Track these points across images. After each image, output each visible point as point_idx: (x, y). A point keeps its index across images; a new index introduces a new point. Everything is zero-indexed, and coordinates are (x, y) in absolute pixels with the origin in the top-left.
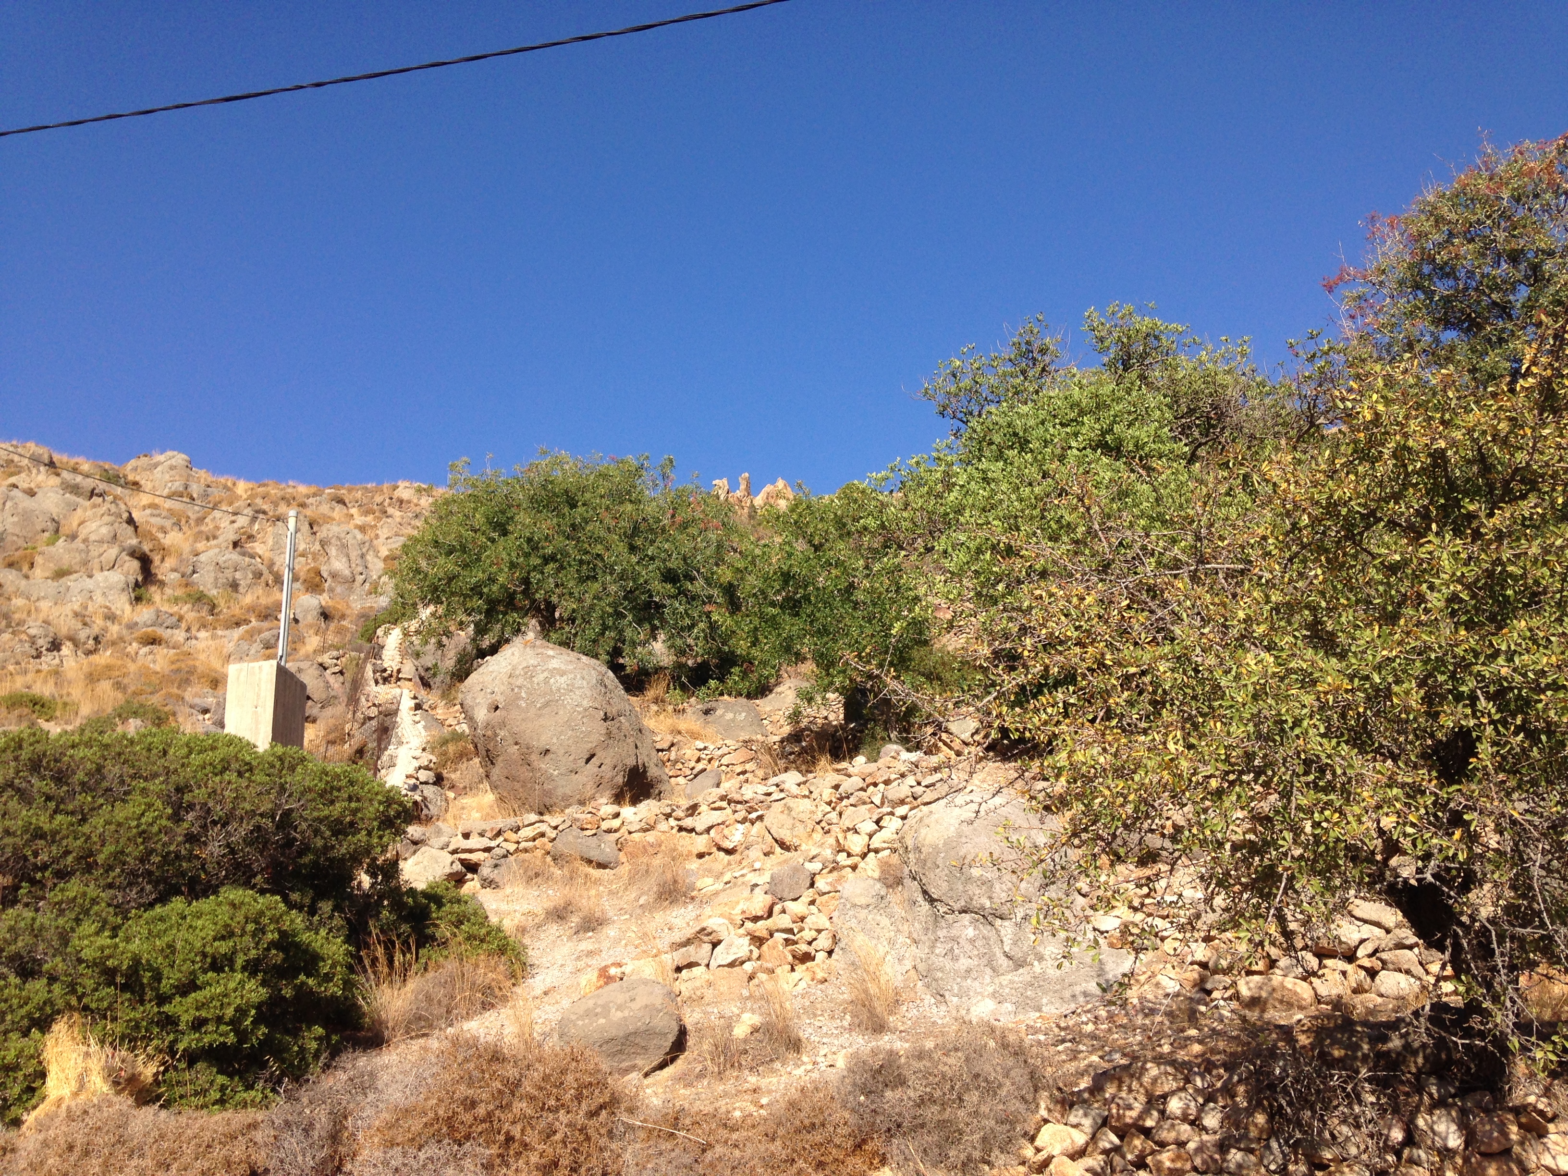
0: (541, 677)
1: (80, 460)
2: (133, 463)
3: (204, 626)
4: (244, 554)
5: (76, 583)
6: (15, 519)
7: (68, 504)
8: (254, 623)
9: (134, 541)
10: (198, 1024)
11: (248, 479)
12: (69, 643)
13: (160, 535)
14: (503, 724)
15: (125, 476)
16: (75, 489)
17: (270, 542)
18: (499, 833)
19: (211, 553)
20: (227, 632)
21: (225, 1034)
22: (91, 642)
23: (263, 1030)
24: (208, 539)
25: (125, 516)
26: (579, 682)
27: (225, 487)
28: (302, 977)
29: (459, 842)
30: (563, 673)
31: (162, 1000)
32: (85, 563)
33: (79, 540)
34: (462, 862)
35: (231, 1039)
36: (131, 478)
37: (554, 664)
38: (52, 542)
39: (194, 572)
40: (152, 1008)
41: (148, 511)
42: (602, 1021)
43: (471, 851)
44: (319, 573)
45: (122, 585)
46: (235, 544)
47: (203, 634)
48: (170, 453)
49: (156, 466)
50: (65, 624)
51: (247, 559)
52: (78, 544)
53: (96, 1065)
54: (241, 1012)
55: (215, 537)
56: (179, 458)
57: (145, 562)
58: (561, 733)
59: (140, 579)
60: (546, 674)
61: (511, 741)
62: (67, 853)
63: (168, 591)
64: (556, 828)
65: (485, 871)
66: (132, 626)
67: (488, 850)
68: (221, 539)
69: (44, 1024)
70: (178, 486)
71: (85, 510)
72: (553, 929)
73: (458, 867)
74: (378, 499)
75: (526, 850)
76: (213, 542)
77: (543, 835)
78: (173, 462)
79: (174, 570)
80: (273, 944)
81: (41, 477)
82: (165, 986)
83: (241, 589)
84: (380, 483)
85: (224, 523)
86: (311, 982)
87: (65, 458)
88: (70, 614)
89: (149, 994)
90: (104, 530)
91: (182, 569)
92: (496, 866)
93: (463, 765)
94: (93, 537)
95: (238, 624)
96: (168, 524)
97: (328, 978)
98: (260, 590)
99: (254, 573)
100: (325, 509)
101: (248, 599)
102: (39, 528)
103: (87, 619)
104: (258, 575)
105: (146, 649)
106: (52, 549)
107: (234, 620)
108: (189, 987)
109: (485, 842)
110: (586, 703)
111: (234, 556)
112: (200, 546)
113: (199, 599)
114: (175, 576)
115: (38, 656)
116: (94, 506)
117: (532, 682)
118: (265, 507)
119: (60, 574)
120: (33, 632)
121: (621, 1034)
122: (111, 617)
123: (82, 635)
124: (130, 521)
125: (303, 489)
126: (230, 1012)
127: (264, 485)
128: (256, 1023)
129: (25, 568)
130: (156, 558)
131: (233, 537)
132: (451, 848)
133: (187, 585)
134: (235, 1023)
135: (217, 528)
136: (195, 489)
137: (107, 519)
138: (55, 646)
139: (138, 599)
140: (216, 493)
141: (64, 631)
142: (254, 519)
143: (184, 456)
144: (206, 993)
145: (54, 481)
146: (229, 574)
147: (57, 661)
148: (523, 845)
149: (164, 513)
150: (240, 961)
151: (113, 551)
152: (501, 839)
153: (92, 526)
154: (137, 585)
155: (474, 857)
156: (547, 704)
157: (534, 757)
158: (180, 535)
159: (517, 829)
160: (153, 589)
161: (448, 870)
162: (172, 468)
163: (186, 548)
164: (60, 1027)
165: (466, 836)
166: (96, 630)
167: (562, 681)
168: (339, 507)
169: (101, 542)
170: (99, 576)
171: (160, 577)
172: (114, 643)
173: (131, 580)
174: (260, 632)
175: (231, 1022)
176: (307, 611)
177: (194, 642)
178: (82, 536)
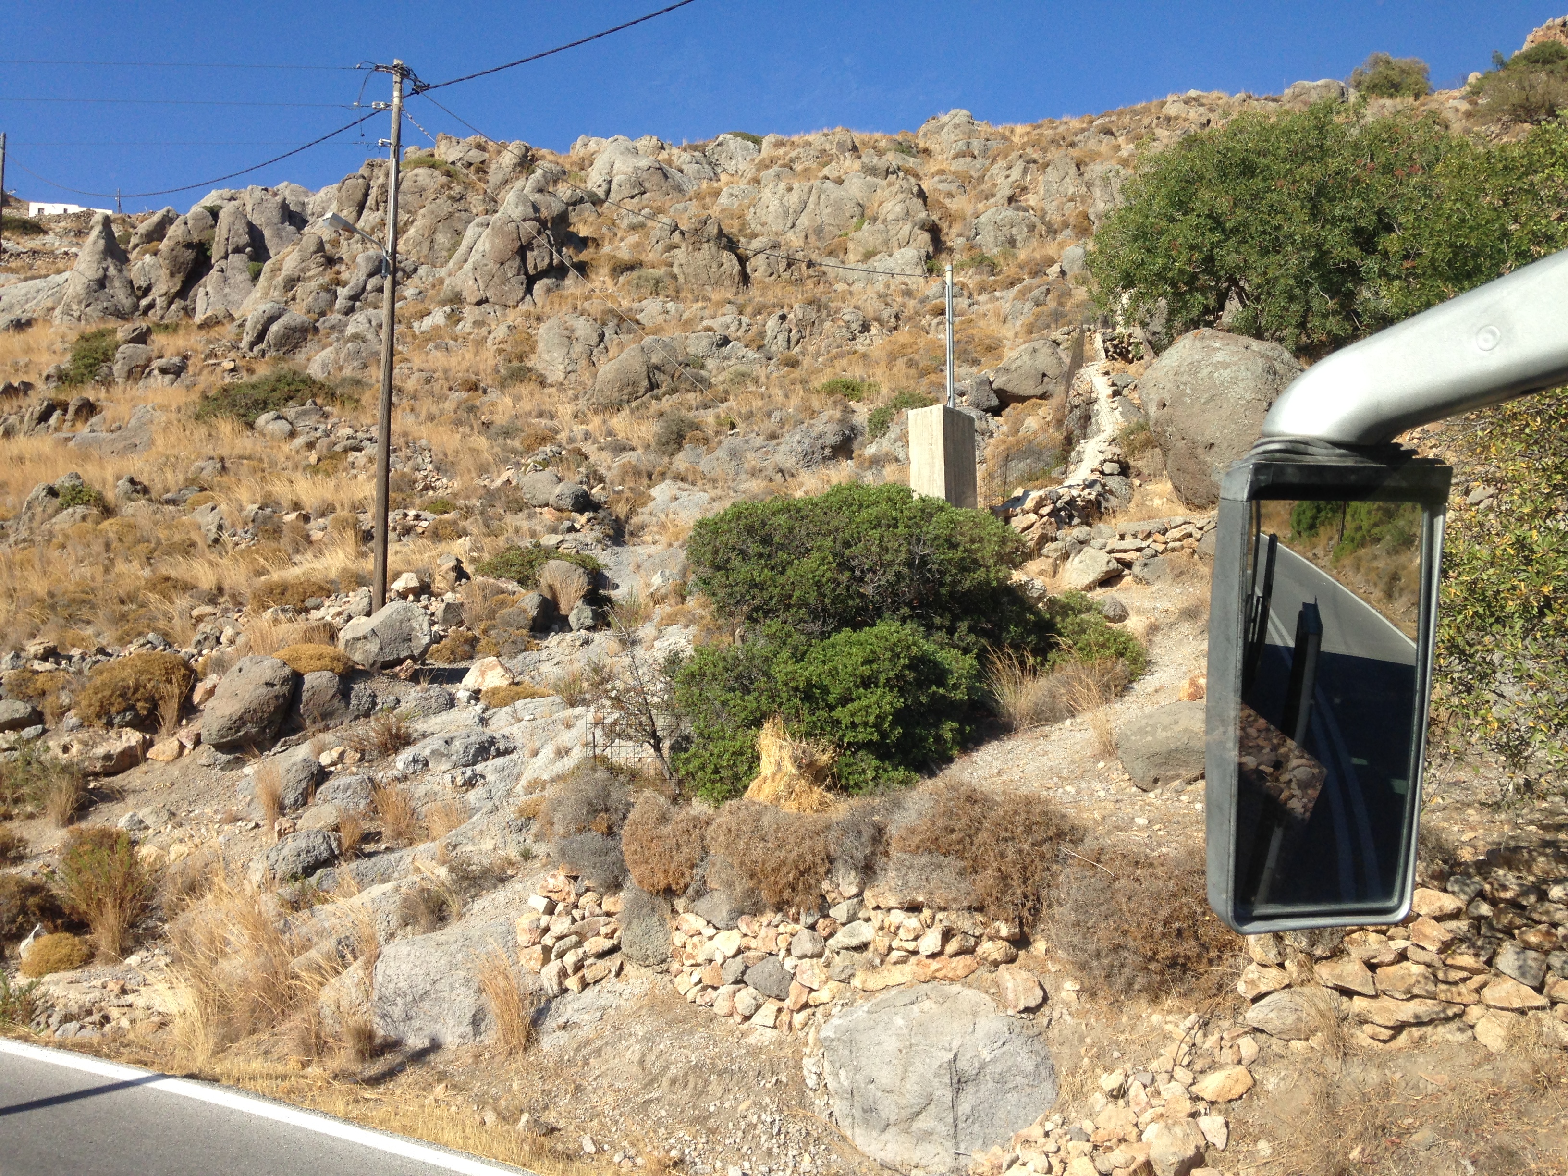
0: (1205, 372)
1: (877, 135)
2: (924, 128)
3: (983, 289)
4: (1018, 209)
5: (881, 263)
6: (829, 210)
7: (869, 187)
8: (1027, 281)
9: (923, 215)
10: (854, 725)
11: (1024, 121)
12: (876, 324)
13: (947, 202)
14: (1170, 421)
15: (917, 146)
16: (872, 171)
17: (1042, 192)
18: (1149, 535)
19: (989, 213)
20: (1004, 293)
21: (871, 734)
22: (893, 320)
23: (899, 730)
24: (987, 199)
25: (915, 189)
26: (1243, 374)
27: (1004, 138)
28: (934, 688)
29: (1114, 543)
30: (1226, 366)
31: (832, 708)
32: (886, 242)
33: (879, 221)
34: (1118, 560)
35: (875, 737)
36: (921, 145)
37: (1219, 357)
38: (858, 228)
39: (977, 234)
40: (823, 714)
41: (936, 178)
42: (1150, 738)
43: (1125, 551)
44: (1087, 217)
45: (916, 260)
46: (1011, 200)
47: (983, 298)
48: (953, 112)
49: (942, 127)
50: (872, 306)
51: (1021, 213)
52: (879, 225)
53: (786, 754)
54: (880, 718)
55: (993, 196)
56: (961, 115)
57: (934, 231)
58: (1224, 427)
59: (931, 249)
60: (1210, 369)
61: (1178, 436)
62: (771, 598)
63: (957, 256)
64: (1201, 529)
65: (1136, 569)
66: (924, 300)
67: (1139, 550)
68: (998, 196)
69: (758, 723)
70: (961, 146)
71: (883, 189)
72: (1185, 627)
73: (1114, 565)
74: (1146, 121)
75: (1173, 550)
76: (992, 201)
77: (1190, 535)
78: (956, 121)
79: (959, 235)
80: (905, 667)
81: (848, 163)
82: (831, 698)
83: (1019, 244)
84: (1149, 100)
85: (1000, 180)
86: (941, 691)
87: (866, 136)
88: (875, 296)
89: (822, 704)
90: (898, 209)
91: (966, 233)
92: (1146, 565)
93: (1148, 453)
94: (890, 217)
95: (1012, 284)
96: (953, 187)
97: (956, 687)
98: (1035, 242)
99: (1028, 226)
100: (1092, 144)
101: (1022, 255)
102: (848, 215)
103: (889, 299)
104: (1032, 228)
105: (936, 320)
106: (859, 234)
107: (1009, 280)
108: (845, 700)
109: (1138, 543)
110: (1248, 396)
111: (1009, 213)
112: (980, 206)
113: (981, 262)
114: (961, 240)
115: (854, 339)
116: (891, 184)
117: (1196, 378)
118: (1035, 156)
119: (869, 255)
120: (847, 317)
121: (1164, 749)
122: (908, 293)
123: (885, 315)
124: (921, 194)
125: (1075, 124)
126: (872, 719)
127: (1039, 127)
128: (893, 725)
129: (841, 255)
130: (944, 226)
131: (1008, 193)
132: (1108, 548)
133: (971, 248)
134: (877, 726)
135: (995, 185)
136: (976, 146)
137: (900, 196)
138: (865, 328)
139: (930, 271)
140: (996, 145)
141: (871, 314)
142: (1025, 171)
143: (965, 112)
144: (856, 704)
145: (857, 165)
146: (1006, 231)
147: (868, 341)
148: (1171, 545)
149: (950, 178)
150: (882, 680)
151: (907, 228)
152: (1150, 540)
153: (888, 206)
154: (928, 257)
155: (1127, 556)
156: (1211, 399)
157: (1200, 451)
158: (964, 197)
159: (1164, 532)
160: (943, 256)
161: (1105, 569)
162: (956, 126)
163: (969, 211)
164: (768, 726)
165: (1122, 537)
166: (895, 308)
167: (1226, 374)
168: (1107, 139)
169: (897, 220)
170: (897, 254)
171: (949, 244)
172: (910, 318)
173: (923, 253)
174: (1030, 289)
175: (875, 725)
176: (1073, 262)
177: (976, 307)
178: (881, 217)
